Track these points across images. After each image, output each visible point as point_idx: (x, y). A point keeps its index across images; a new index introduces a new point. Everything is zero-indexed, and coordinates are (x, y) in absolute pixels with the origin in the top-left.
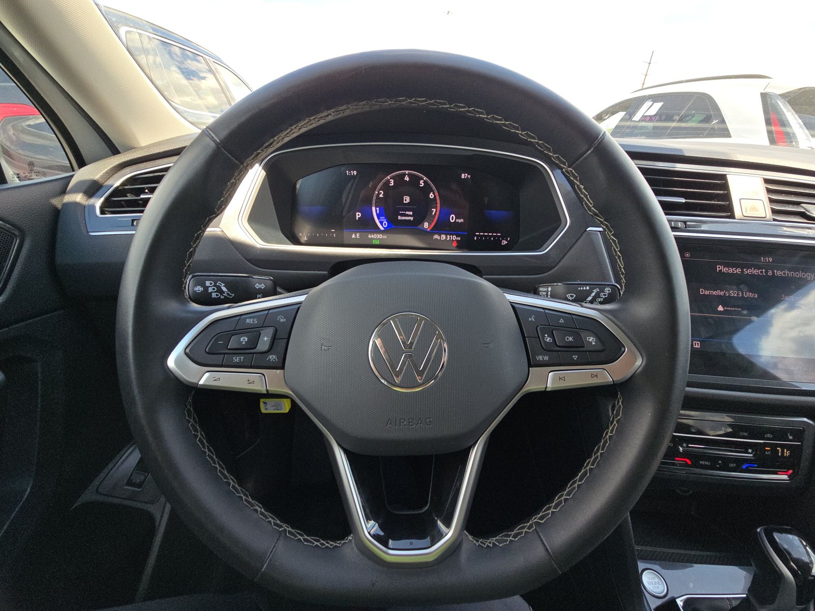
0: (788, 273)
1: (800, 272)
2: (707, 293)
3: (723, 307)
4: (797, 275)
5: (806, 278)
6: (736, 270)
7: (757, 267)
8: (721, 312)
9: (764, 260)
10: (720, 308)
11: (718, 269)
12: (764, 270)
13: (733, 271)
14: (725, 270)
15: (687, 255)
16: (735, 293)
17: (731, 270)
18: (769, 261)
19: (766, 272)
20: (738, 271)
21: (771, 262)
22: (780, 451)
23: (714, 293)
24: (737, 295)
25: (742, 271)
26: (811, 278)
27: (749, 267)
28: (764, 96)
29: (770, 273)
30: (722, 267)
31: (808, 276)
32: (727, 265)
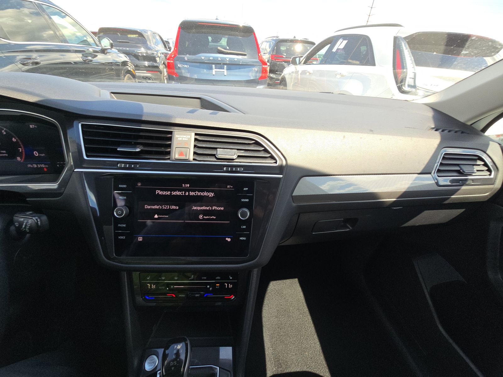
0: (198, 193)
1: (205, 192)
2: (149, 207)
3: (158, 216)
4: (203, 194)
5: (209, 195)
6: (167, 192)
7: (179, 190)
8: (156, 219)
9: (184, 186)
10: (156, 216)
11: (157, 192)
12: (184, 192)
13: (166, 193)
14: (161, 193)
15: (139, 184)
16: (165, 207)
17: (165, 193)
18: (187, 186)
19: (185, 193)
20: (169, 193)
21: (189, 187)
22: (226, 285)
23: (153, 207)
24: (167, 208)
25: (171, 193)
26: (212, 196)
27: (175, 190)
28: (396, 39)
29: (187, 194)
30: (159, 191)
31: (210, 194)
32: (162, 190)
